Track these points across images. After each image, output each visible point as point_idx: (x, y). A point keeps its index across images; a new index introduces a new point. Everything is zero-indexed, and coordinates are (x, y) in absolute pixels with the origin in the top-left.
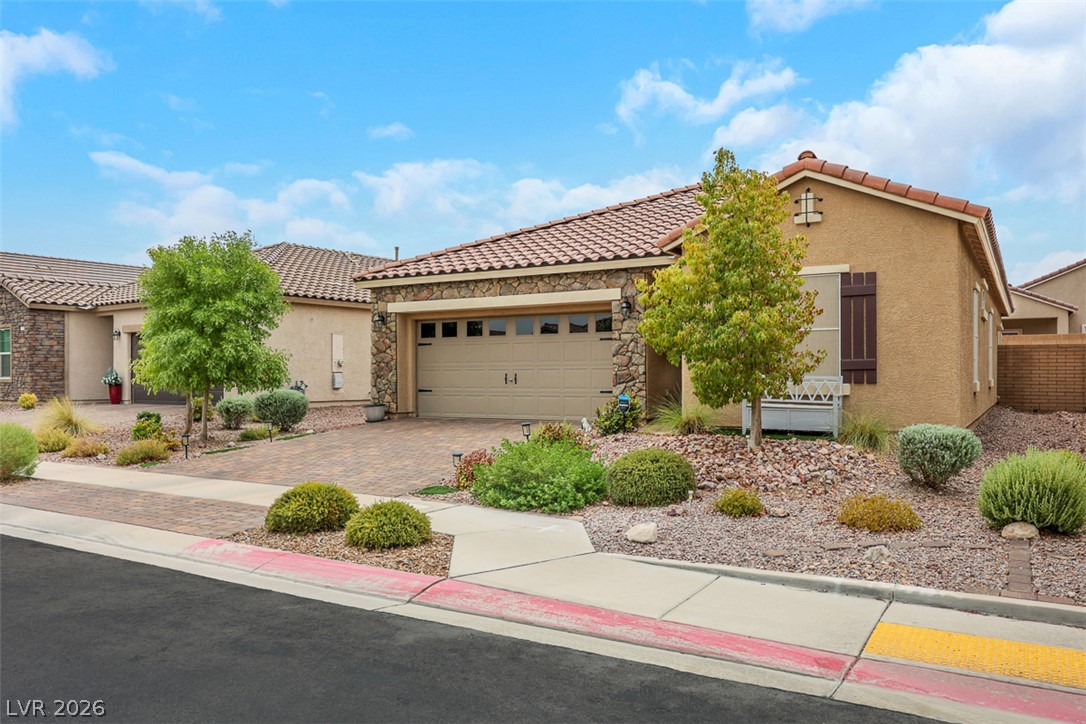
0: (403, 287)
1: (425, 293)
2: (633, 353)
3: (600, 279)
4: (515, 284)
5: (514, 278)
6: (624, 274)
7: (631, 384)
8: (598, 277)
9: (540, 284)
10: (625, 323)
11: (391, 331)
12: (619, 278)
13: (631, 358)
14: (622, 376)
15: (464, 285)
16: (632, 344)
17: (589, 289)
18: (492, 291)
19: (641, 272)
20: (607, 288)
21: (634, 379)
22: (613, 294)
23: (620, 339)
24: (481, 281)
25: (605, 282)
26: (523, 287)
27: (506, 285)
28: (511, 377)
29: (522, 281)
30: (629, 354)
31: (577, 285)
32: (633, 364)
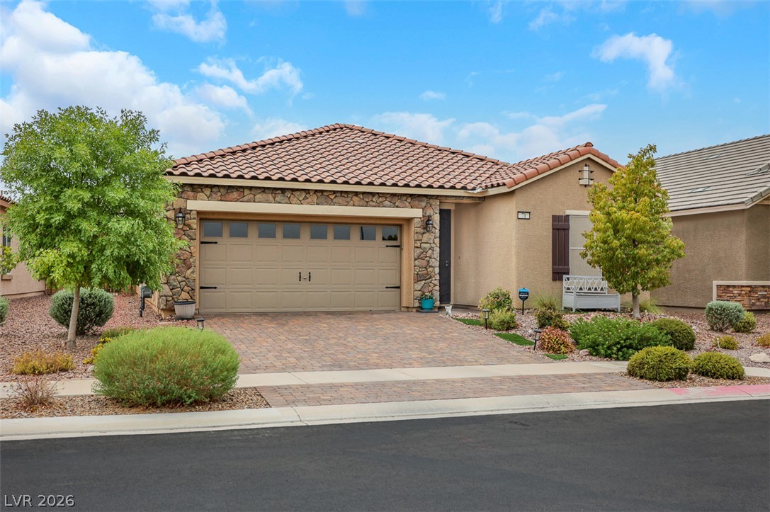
0: (207, 186)
1: (235, 194)
2: (430, 258)
3: (406, 200)
4: (332, 197)
5: (331, 191)
6: (424, 198)
7: (429, 281)
8: (405, 198)
9: (355, 198)
10: (424, 235)
11: (191, 229)
12: (421, 201)
13: (428, 261)
14: (423, 275)
15: (280, 192)
16: (430, 251)
17: (397, 207)
18: (309, 200)
19: (436, 199)
20: (412, 207)
21: (431, 277)
22: (416, 213)
23: (420, 247)
24: (298, 190)
25: (410, 203)
26: (339, 200)
27: (323, 196)
28: (305, 275)
29: (339, 194)
30: (428, 259)
31: (387, 203)
32: (430, 267)
